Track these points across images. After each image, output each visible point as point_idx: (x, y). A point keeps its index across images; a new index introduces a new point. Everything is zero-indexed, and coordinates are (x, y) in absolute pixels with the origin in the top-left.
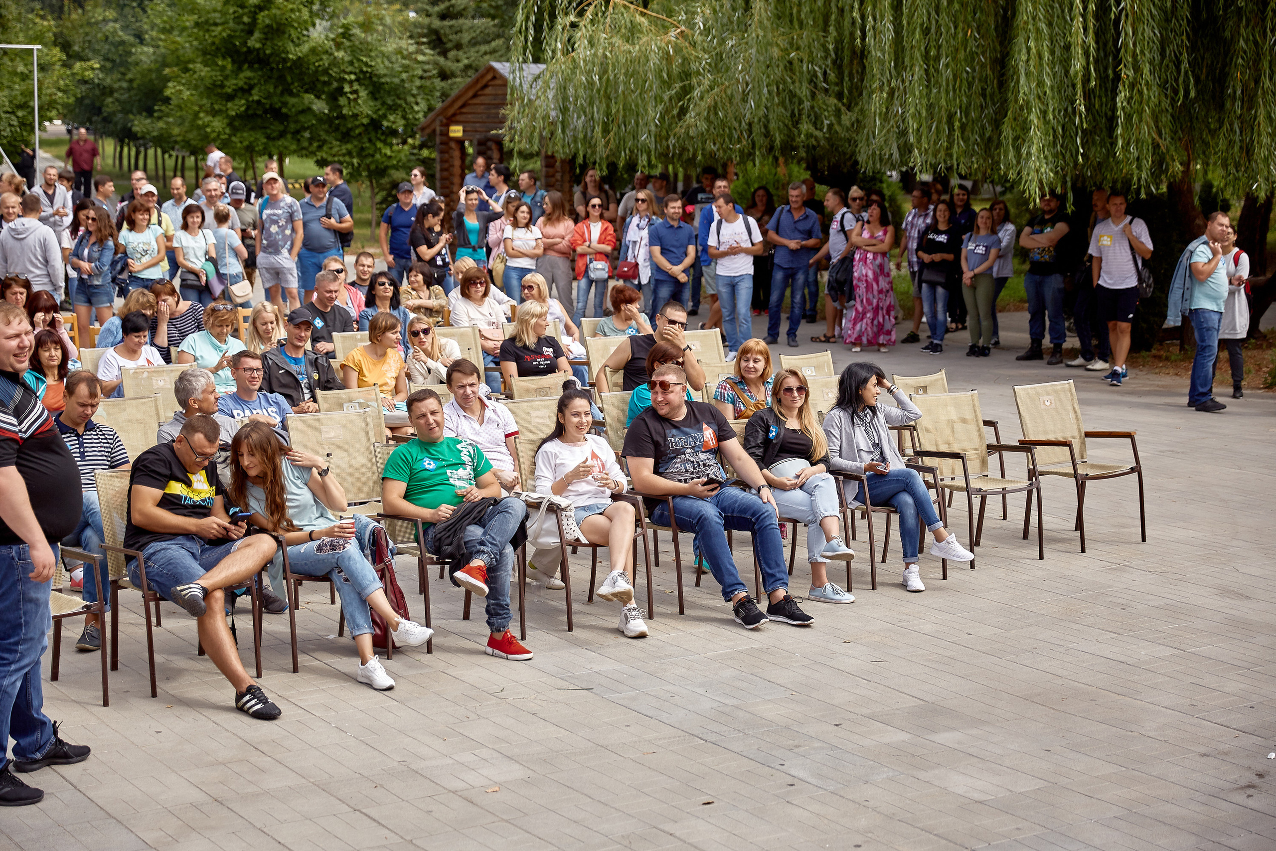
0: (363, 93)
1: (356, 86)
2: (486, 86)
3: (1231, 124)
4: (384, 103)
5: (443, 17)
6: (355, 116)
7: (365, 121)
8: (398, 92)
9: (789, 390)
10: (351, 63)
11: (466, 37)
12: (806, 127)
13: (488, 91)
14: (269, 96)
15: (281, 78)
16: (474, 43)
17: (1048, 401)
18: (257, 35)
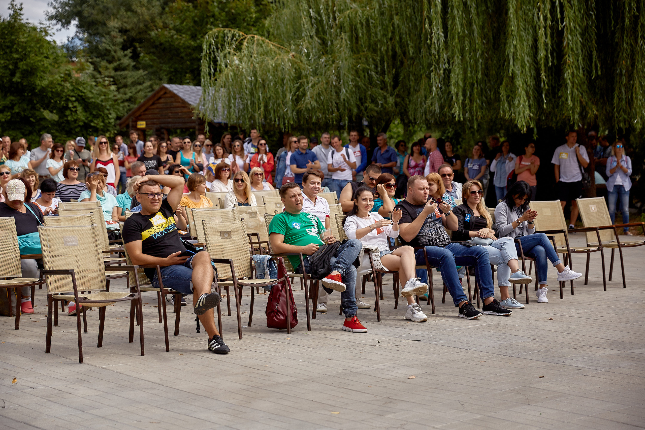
0: (80, 109)
1: (76, 104)
2: (160, 98)
3: (620, 89)
4: (91, 114)
5: (116, 69)
6: (75, 121)
7: (81, 124)
8: (99, 107)
9: (474, 192)
10: (73, 91)
11: (130, 81)
12: (369, 104)
13: (162, 100)
14: (24, 110)
15: (30, 101)
16: (134, 84)
17: (593, 208)
18: (18, 75)
